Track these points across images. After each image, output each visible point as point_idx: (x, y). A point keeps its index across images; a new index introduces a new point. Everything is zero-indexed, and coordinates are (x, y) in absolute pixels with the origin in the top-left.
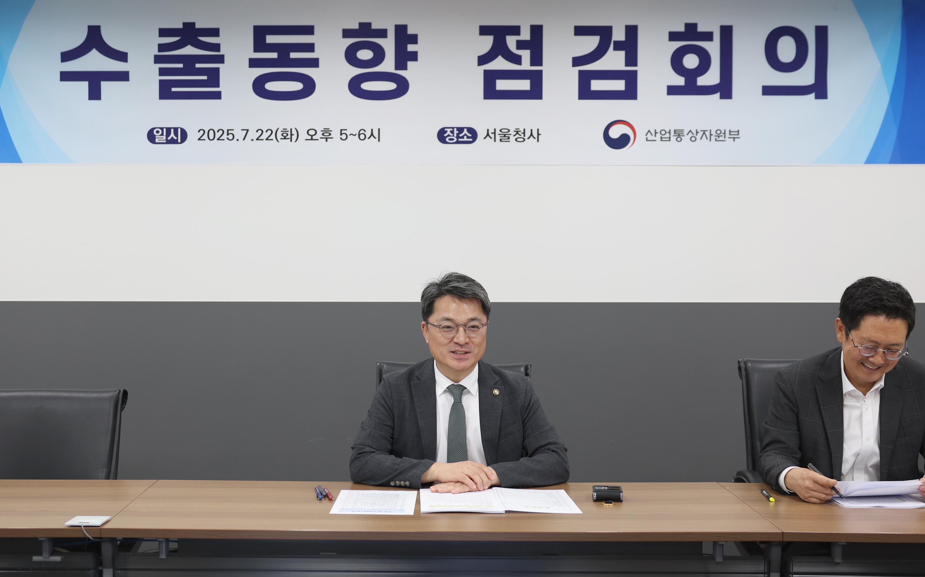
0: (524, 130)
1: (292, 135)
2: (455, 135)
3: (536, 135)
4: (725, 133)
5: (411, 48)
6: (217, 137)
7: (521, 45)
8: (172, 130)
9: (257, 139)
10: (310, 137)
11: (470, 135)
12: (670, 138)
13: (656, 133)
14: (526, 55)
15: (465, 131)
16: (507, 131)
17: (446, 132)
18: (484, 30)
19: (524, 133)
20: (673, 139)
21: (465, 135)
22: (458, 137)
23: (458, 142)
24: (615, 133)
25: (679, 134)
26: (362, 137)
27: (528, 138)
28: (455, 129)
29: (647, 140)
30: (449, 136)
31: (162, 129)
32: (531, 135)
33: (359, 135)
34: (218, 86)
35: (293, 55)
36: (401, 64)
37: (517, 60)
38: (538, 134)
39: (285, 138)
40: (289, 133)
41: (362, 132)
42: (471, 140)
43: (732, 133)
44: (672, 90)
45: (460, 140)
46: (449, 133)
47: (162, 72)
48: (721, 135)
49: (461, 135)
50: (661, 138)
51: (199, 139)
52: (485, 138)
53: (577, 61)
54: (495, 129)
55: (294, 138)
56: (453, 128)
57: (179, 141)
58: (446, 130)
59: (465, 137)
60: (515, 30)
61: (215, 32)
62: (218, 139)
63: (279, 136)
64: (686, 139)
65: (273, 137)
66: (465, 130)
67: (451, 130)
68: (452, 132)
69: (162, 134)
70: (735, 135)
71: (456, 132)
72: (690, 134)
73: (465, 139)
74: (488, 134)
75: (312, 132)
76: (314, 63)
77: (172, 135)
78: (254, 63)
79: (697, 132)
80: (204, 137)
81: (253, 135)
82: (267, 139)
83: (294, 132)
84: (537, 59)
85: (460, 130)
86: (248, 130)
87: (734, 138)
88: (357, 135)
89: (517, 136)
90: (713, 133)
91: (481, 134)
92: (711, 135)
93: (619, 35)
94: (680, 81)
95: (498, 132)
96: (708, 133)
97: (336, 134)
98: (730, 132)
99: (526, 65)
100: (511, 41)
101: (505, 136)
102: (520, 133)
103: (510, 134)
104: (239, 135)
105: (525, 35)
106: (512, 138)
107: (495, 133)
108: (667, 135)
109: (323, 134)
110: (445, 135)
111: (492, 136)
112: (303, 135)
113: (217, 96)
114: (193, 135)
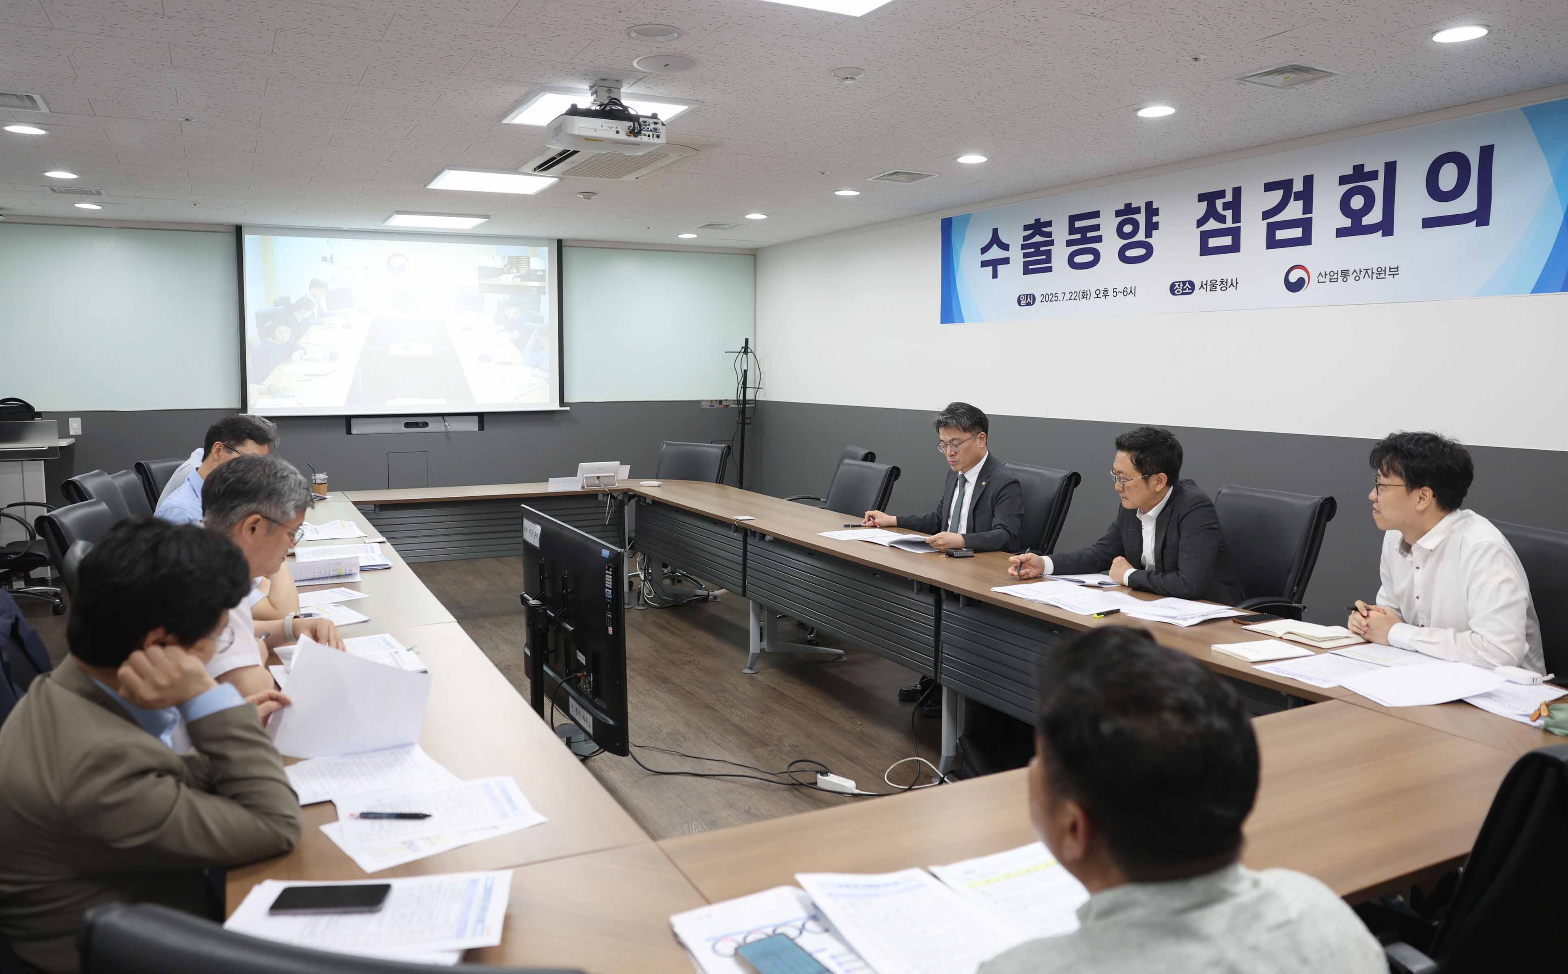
0: (1227, 280)
1: (1087, 295)
2: (1181, 288)
3: (1235, 284)
4: (1385, 271)
5: (1155, 219)
6: (1050, 300)
7: (1226, 206)
8: (1029, 296)
9: (1069, 299)
10: (1096, 296)
11: (1190, 287)
12: (1337, 279)
13: (1326, 275)
14: (1229, 214)
15: (1187, 285)
16: (1215, 281)
17: (1176, 285)
18: (1202, 198)
19: (1227, 283)
20: (1340, 279)
21: (1187, 287)
22: (1183, 290)
23: (1183, 294)
24: (1293, 278)
25: (1345, 274)
26: (1125, 293)
27: (1229, 287)
28: (1181, 283)
29: (1319, 282)
30: (1177, 288)
31: (1024, 295)
32: (1232, 284)
33: (1124, 292)
34: (1050, 262)
35: (1089, 235)
36: (1148, 234)
37: (1222, 219)
38: (1237, 283)
39: (1083, 298)
40: (1086, 293)
41: (1125, 289)
42: (1191, 291)
43: (1391, 270)
44: (1341, 233)
45: (1184, 291)
46: (1177, 286)
47: (1025, 255)
48: (1382, 272)
49: (1184, 288)
50: (1330, 279)
51: (1041, 302)
52: (1200, 289)
53: (1266, 215)
54: (1207, 281)
55: (1088, 296)
56: (1179, 282)
57: (1032, 303)
58: (1175, 284)
59: (1187, 289)
60: (1221, 194)
61: (1049, 224)
62: (1050, 301)
63: (1081, 297)
64: (1351, 278)
65: (1077, 297)
66: (1187, 283)
67: (1179, 283)
68: (1179, 285)
69: (1024, 300)
70: (1394, 271)
71: (1181, 285)
72: (1355, 274)
73: (1187, 291)
74: (1202, 286)
75: (1098, 292)
76: (1099, 239)
77: (1029, 299)
78: (1069, 243)
79: (1361, 271)
80: (1044, 300)
81: (1068, 296)
82: (1074, 299)
83: (1088, 293)
84: (1237, 218)
85: (1184, 283)
86: (1065, 293)
87: (1394, 275)
88: (1122, 293)
89: (1222, 285)
90: (1375, 271)
91: (1197, 286)
92: (1373, 273)
93: (1298, 186)
94: (1347, 222)
95: (1209, 283)
96: (1370, 272)
97: (1110, 293)
98: (1390, 268)
99: (1229, 224)
100: (1219, 204)
101: (1213, 287)
102: (1224, 283)
103: (1217, 285)
104: (1060, 296)
105: (1229, 198)
106: (1218, 288)
107: (1206, 284)
108: (1335, 276)
109: (1104, 293)
110: (1175, 288)
111: (1205, 286)
112: (1094, 295)
113: (1049, 269)
114: (1038, 299)
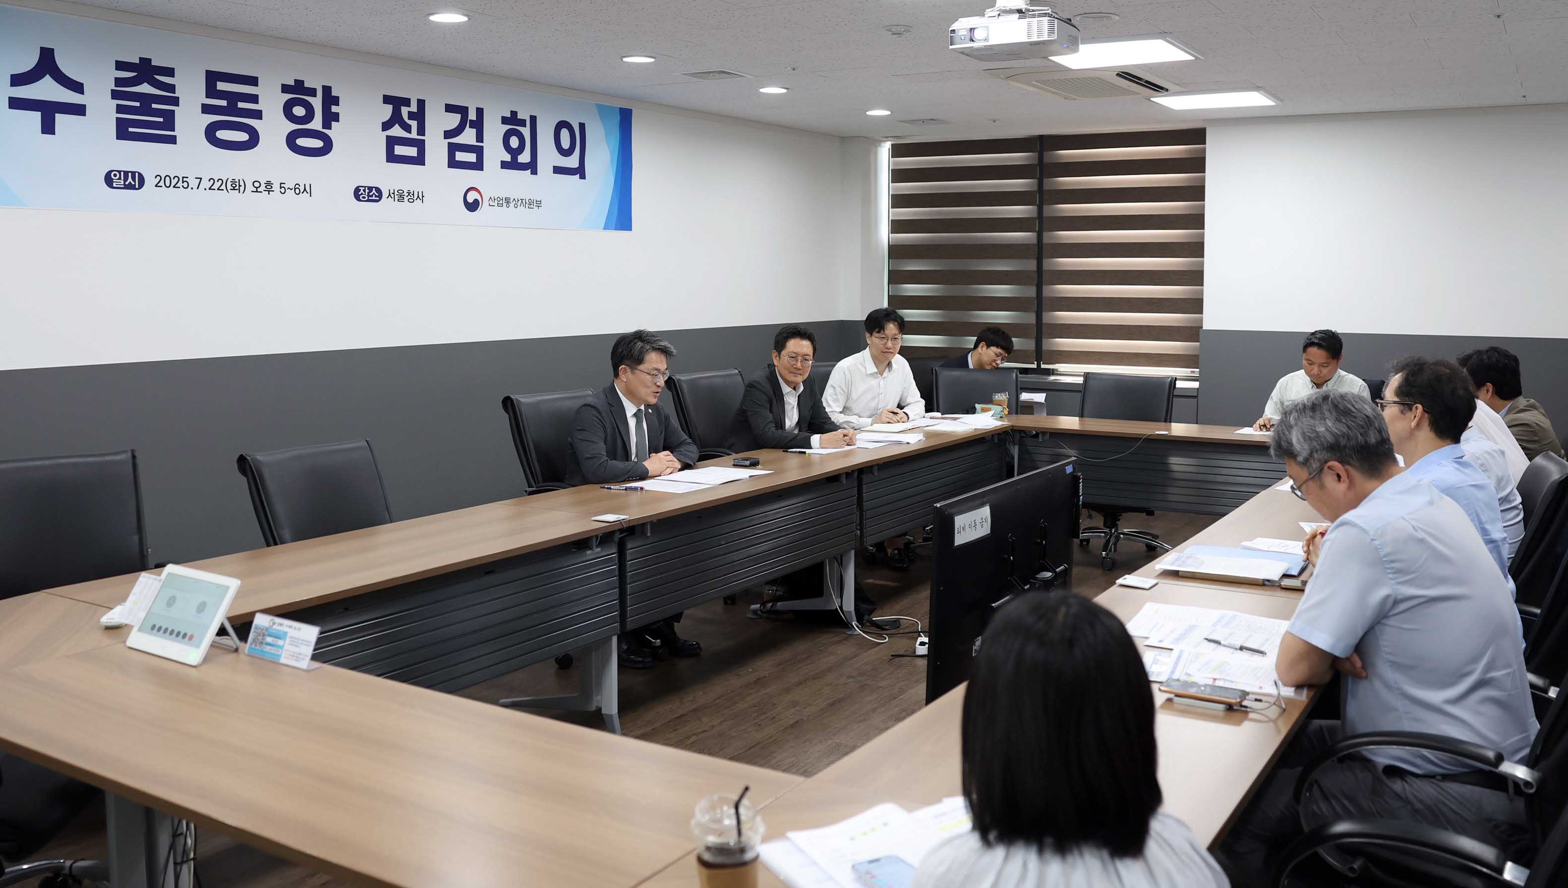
0: (414, 191)
1: (240, 186)
2: (367, 194)
3: (421, 197)
5: (334, 109)
6: (173, 184)
7: (411, 115)
8: (130, 174)
9: (210, 189)
10: (255, 190)
11: (377, 194)
12: (502, 204)
13: (495, 199)
14: (414, 124)
15: (374, 191)
16: (402, 192)
17: (360, 190)
18: (387, 99)
19: (413, 195)
20: (505, 204)
21: (374, 194)
22: (369, 196)
23: (368, 201)
24: (471, 197)
25: (508, 201)
26: (297, 191)
27: (416, 199)
28: (367, 188)
29: (489, 205)
30: (362, 194)
31: (119, 172)
32: (418, 197)
33: (295, 189)
34: (173, 130)
35: (241, 105)
36: (327, 125)
37: (408, 129)
38: (423, 196)
39: (234, 189)
40: (237, 184)
41: (297, 186)
42: (378, 199)
43: (537, 202)
44: (504, 165)
45: (370, 198)
46: (362, 191)
47: (120, 109)
48: (532, 203)
49: (370, 194)
50: (498, 204)
51: (156, 186)
52: (387, 198)
53: (448, 134)
54: (394, 190)
55: (242, 189)
56: (365, 187)
57: (137, 187)
58: (360, 188)
59: (374, 196)
60: (407, 102)
61: (170, 72)
62: (174, 187)
63: (229, 187)
64: (512, 205)
65: (223, 187)
66: (374, 189)
67: (364, 188)
68: (364, 191)
69: (120, 179)
70: (539, 204)
71: (367, 191)
72: (514, 202)
73: (374, 198)
74: (390, 195)
75: (257, 184)
76: (258, 115)
77: (130, 180)
78: (206, 109)
79: (518, 201)
80: (162, 183)
81: (206, 184)
82: (218, 189)
83: (242, 183)
84: (421, 131)
85: (370, 189)
86: (201, 179)
87: (539, 206)
88: (293, 189)
89: (409, 197)
90: (527, 201)
91: (385, 194)
92: (526, 203)
93: (472, 116)
94: (508, 158)
95: (396, 193)
96: (524, 201)
97: (276, 187)
98: (536, 201)
99: (414, 135)
100: (405, 111)
101: (401, 197)
102: (410, 194)
103: (404, 195)
104: (194, 183)
105: (414, 108)
106: (406, 199)
107: (394, 193)
108: (501, 202)
109: (266, 187)
110: (360, 193)
111: (392, 195)
112: (250, 187)
113: (172, 140)
114: (150, 181)
